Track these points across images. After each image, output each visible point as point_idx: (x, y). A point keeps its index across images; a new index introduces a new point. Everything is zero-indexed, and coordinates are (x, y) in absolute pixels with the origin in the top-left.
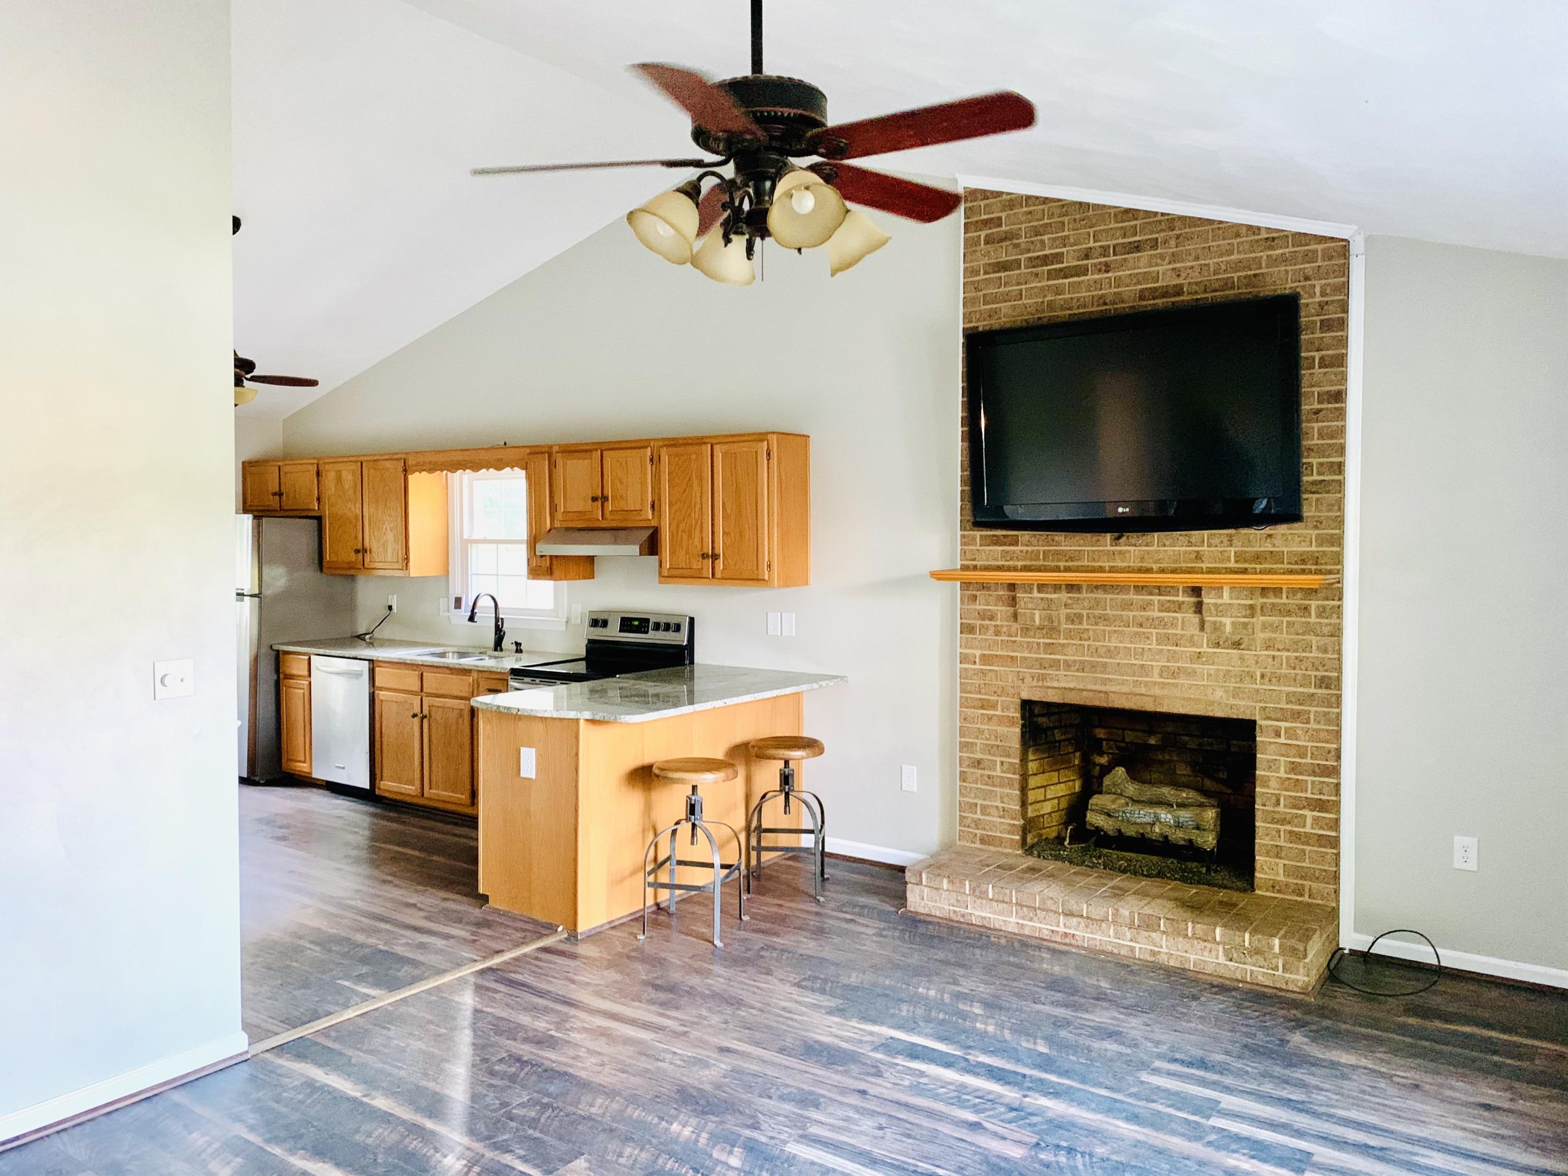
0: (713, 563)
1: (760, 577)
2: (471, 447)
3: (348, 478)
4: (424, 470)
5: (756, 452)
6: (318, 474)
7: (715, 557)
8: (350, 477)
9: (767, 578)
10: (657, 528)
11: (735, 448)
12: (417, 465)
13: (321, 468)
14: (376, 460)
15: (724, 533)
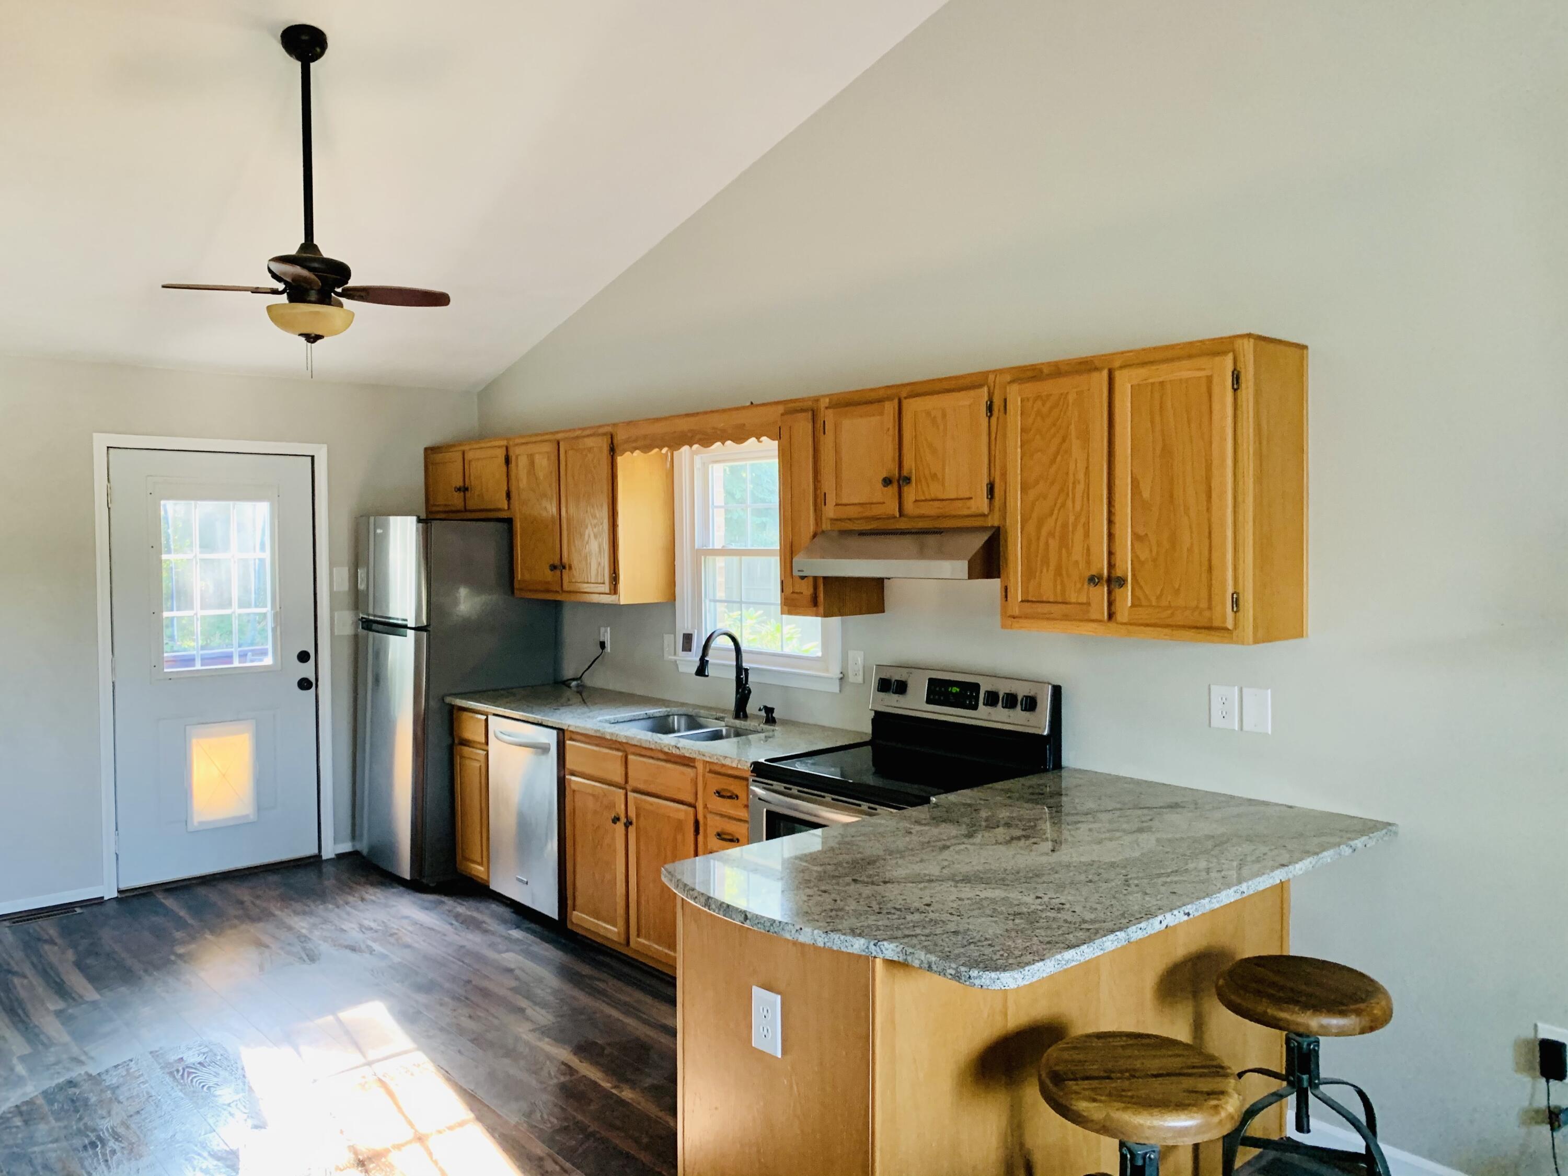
0: (1110, 593)
1: (1216, 623)
2: (701, 410)
3: (543, 464)
4: (636, 449)
5: (1209, 379)
6: (507, 461)
7: (1114, 582)
8: (545, 462)
9: (1230, 625)
10: (999, 528)
11: (1163, 373)
12: (627, 441)
13: (511, 453)
14: (577, 438)
15: (1136, 537)
